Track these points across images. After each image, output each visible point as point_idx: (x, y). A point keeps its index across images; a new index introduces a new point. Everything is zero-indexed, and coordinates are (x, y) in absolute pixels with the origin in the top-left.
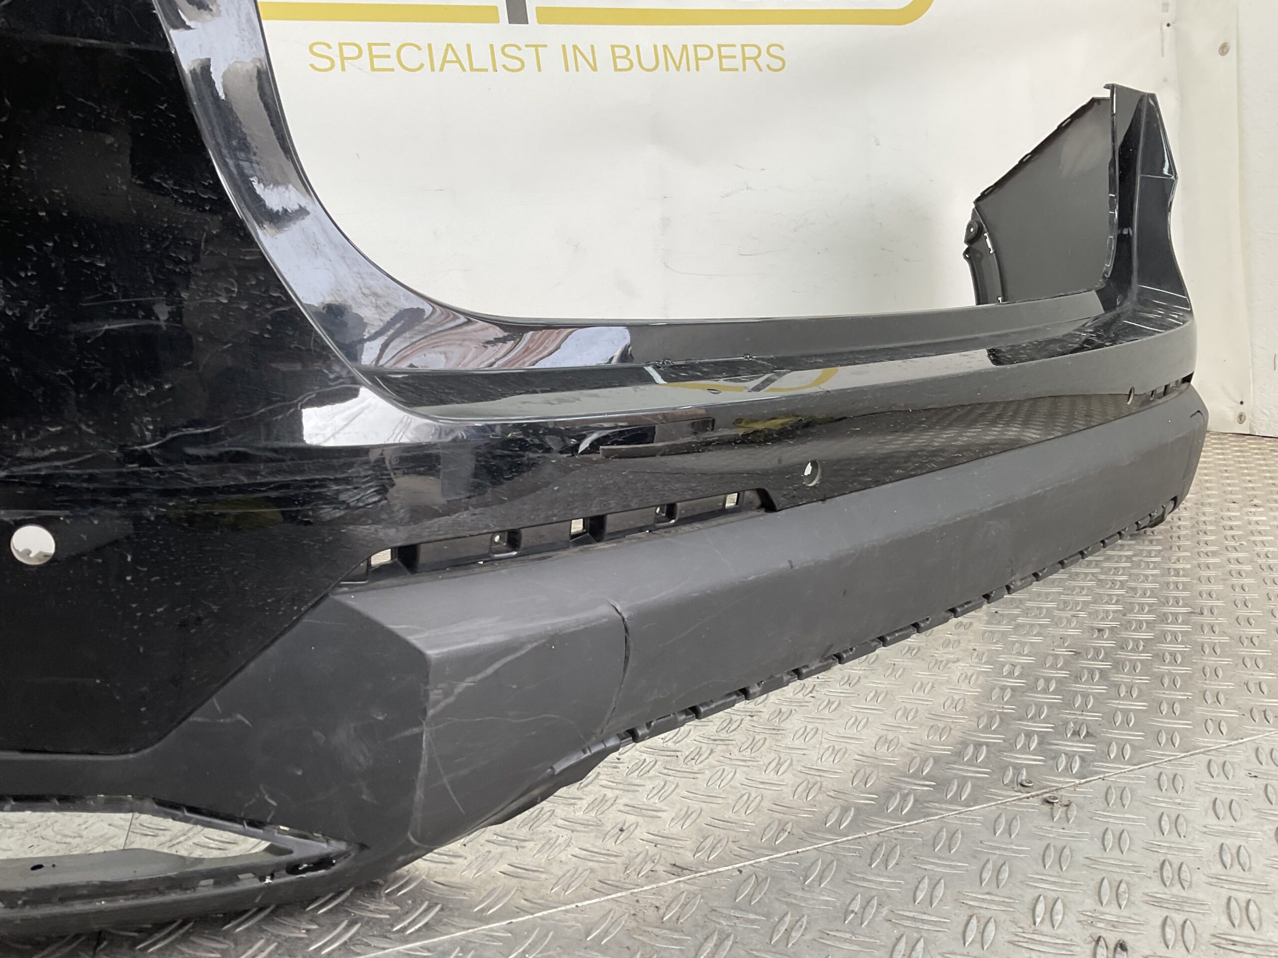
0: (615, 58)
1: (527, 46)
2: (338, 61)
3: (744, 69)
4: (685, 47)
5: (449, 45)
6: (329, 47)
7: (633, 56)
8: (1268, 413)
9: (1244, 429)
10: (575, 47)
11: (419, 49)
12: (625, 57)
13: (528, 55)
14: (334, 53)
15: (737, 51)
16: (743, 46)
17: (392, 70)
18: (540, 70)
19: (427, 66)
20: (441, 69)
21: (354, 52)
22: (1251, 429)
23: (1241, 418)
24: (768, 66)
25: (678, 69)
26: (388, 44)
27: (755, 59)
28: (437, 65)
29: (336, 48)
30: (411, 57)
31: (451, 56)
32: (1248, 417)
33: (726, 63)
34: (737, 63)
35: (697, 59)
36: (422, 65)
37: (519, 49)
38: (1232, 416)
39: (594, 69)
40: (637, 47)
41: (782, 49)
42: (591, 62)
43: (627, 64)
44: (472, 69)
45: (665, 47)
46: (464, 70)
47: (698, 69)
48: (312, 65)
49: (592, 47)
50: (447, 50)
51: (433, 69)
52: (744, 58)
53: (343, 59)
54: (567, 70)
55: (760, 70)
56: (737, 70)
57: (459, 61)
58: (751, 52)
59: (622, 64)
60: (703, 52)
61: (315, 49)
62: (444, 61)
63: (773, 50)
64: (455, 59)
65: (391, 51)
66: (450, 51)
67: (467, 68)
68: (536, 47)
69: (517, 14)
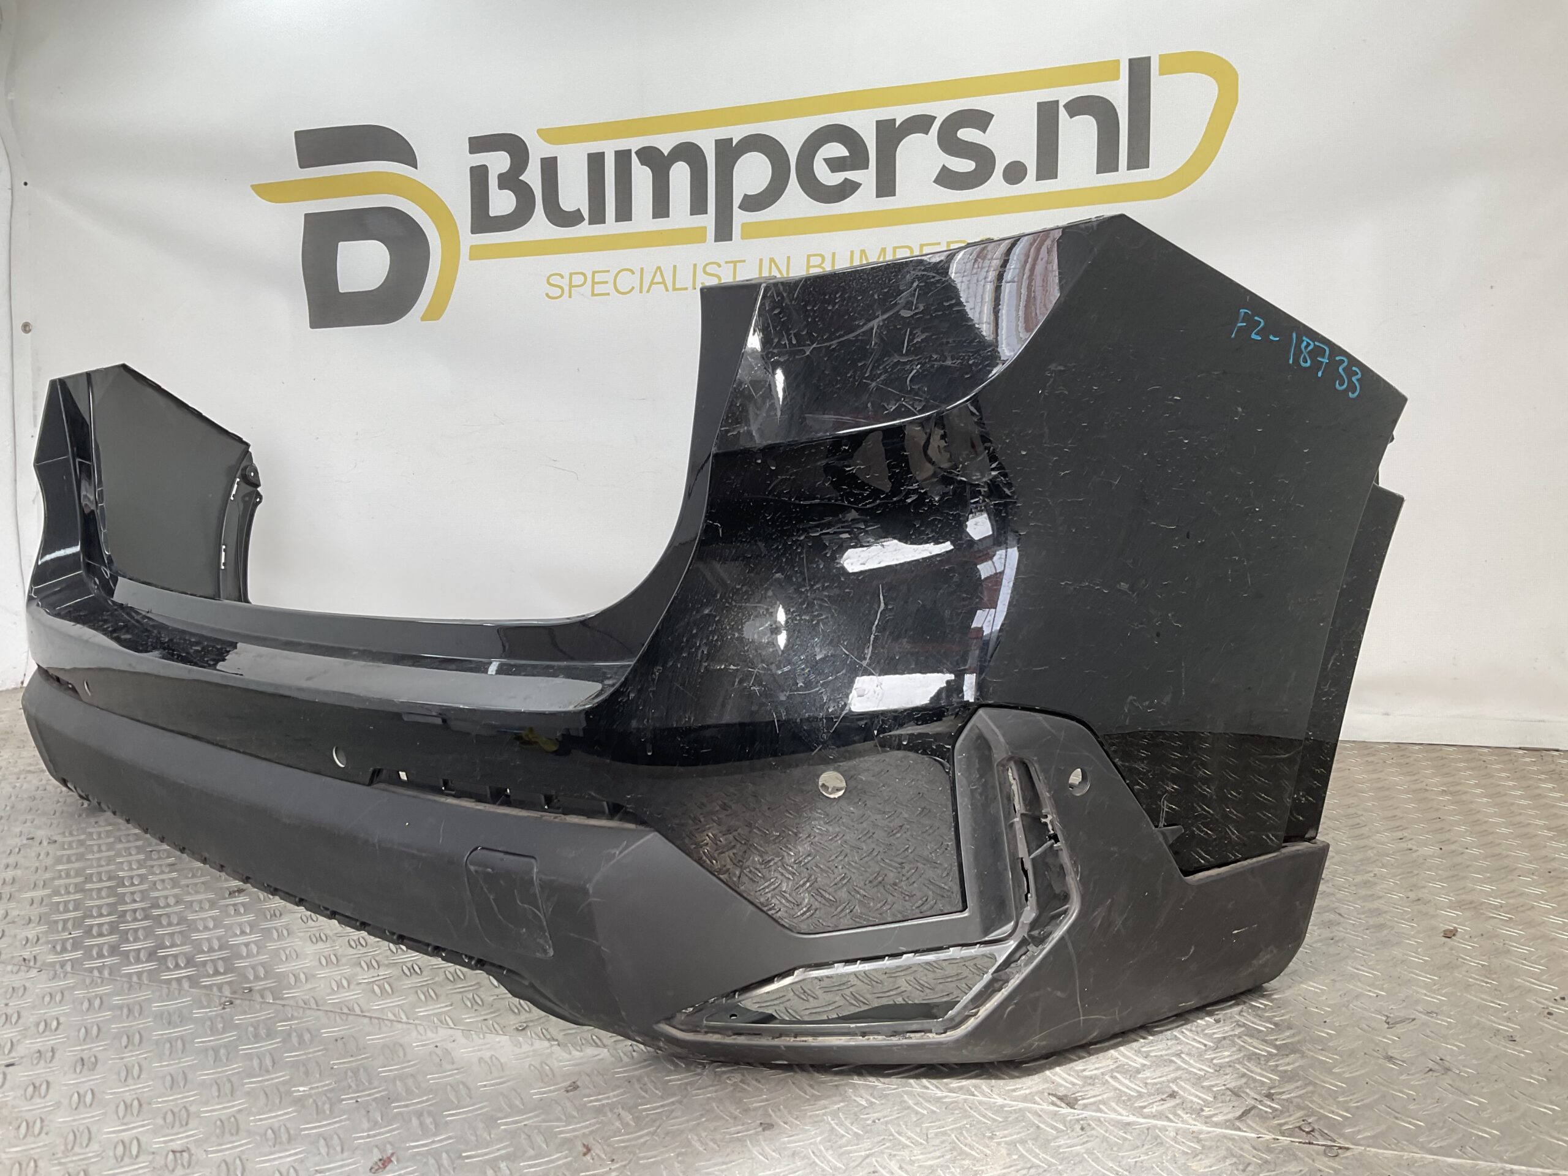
1: (726, 262)
2: (566, 289)
4: (885, 250)
5: (659, 268)
6: (562, 277)
10: (772, 260)
11: (633, 273)
13: (726, 272)
14: (565, 282)
17: (608, 294)
19: (637, 289)
20: (648, 291)
21: (581, 280)
26: (608, 271)
28: (645, 288)
29: (567, 276)
30: (626, 281)
36: (633, 288)
37: (720, 266)
40: (834, 254)
44: (674, 289)
45: (862, 252)
46: (667, 290)
48: (547, 295)
49: (789, 258)
50: (656, 273)
51: (641, 292)
53: (571, 286)
57: (664, 282)
61: (551, 280)
62: (652, 283)
64: (661, 281)
65: (610, 277)
66: (658, 273)
67: (670, 287)
68: (735, 263)
69: (724, 232)
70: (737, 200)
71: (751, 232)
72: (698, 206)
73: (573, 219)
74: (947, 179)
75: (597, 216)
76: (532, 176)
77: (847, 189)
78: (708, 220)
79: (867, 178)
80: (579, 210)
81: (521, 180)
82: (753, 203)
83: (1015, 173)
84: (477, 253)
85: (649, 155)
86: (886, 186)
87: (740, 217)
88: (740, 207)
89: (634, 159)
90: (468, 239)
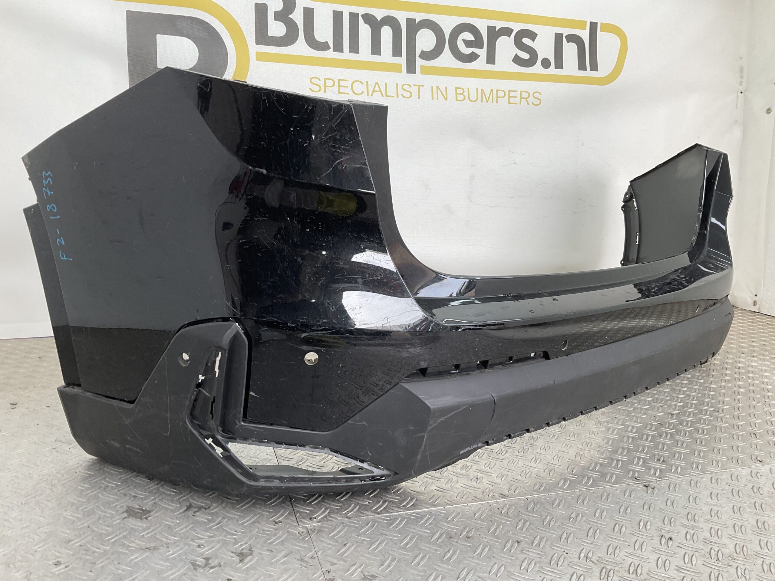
0: (457, 94)
1: (414, 85)
2: (323, 88)
3: (520, 104)
4: (492, 90)
5: (377, 83)
6: (319, 80)
7: (466, 94)
8: (769, 302)
9: (755, 309)
10: (438, 87)
11: (362, 84)
12: (462, 94)
13: (414, 90)
14: (321, 83)
15: (518, 94)
16: (521, 92)
17: (349, 94)
18: (419, 98)
20: (372, 95)
21: (331, 83)
22: (759, 309)
23: (755, 303)
24: (532, 103)
25: (487, 101)
26: (348, 80)
27: (526, 99)
28: (370, 93)
29: (322, 80)
30: (358, 88)
31: (377, 89)
32: (759, 303)
33: (512, 100)
34: (517, 100)
35: (497, 97)
36: (363, 92)
37: (410, 86)
38: (750, 302)
39: (446, 99)
40: (468, 89)
41: (541, 94)
42: (445, 96)
43: (462, 98)
44: (387, 96)
45: (482, 90)
46: (383, 96)
47: (497, 102)
48: (310, 89)
49: (446, 87)
50: (375, 85)
51: (368, 95)
52: (521, 98)
53: (325, 86)
54: (433, 99)
55: (528, 104)
56: (516, 104)
57: (380, 91)
58: (525, 95)
59: (460, 97)
60: (501, 94)
61: (313, 80)
62: (374, 91)
63: (536, 95)
64: (379, 90)
65: (349, 84)
66: (377, 86)
67: (384, 95)
68: (419, 86)
69: (411, 68)
70: (418, 53)
71: (426, 71)
72: (397, 52)
73: (323, 47)
74: (517, 60)
75: (338, 47)
76: (297, 17)
77: (473, 57)
78: (402, 61)
79: (482, 53)
80: (327, 42)
81: (289, 18)
82: (427, 56)
83: (546, 63)
84: (260, 57)
85: (369, 19)
86: (491, 59)
87: (419, 62)
88: (420, 56)
89: (361, 20)
90: (254, 48)
